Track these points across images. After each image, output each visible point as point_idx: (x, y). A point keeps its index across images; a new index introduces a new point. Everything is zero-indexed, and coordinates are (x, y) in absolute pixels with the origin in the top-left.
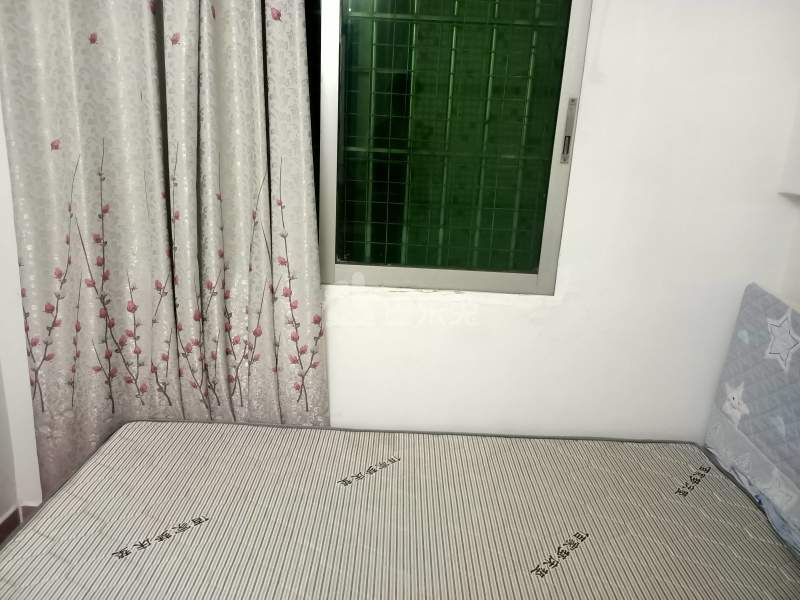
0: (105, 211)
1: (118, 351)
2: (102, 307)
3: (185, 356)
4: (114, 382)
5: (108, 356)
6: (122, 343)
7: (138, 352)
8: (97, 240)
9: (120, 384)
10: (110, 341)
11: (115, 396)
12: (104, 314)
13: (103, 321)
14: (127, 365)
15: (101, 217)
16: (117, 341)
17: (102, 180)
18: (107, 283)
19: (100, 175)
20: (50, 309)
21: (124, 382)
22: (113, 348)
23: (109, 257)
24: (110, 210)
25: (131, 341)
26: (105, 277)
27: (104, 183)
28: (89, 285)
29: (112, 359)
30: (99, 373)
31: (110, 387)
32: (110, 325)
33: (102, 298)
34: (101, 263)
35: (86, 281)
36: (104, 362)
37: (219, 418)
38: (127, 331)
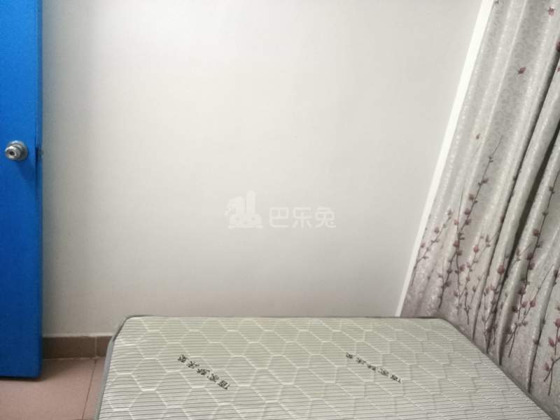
0: (484, 181)
1: (457, 272)
2: (457, 240)
3: (485, 295)
4: (447, 289)
5: (449, 272)
6: (462, 269)
7: (468, 279)
8: (471, 198)
9: (450, 293)
10: (454, 263)
11: (444, 298)
12: (457, 245)
13: (455, 248)
14: (459, 283)
15: (480, 185)
16: (459, 266)
17: (490, 161)
18: (466, 227)
19: (490, 158)
20: (437, 231)
21: (452, 294)
22: (454, 268)
23: (475, 211)
24: (489, 182)
25: (467, 270)
26: (467, 223)
27: (491, 164)
28: (455, 224)
29: (451, 275)
30: (440, 279)
31: (443, 290)
32: (458, 254)
33: (460, 234)
34: (468, 213)
35: (455, 221)
36: (445, 274)
37: (491, 353)
38: (467, 263)
